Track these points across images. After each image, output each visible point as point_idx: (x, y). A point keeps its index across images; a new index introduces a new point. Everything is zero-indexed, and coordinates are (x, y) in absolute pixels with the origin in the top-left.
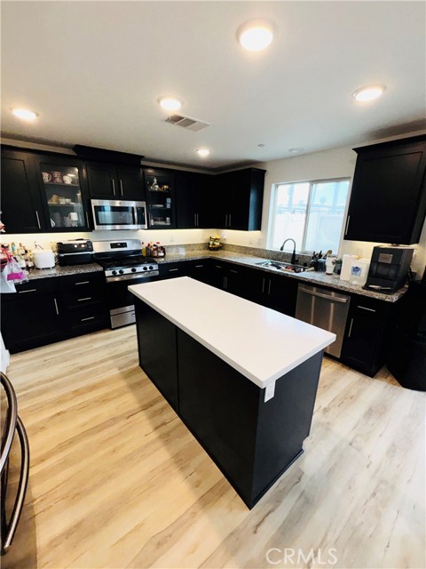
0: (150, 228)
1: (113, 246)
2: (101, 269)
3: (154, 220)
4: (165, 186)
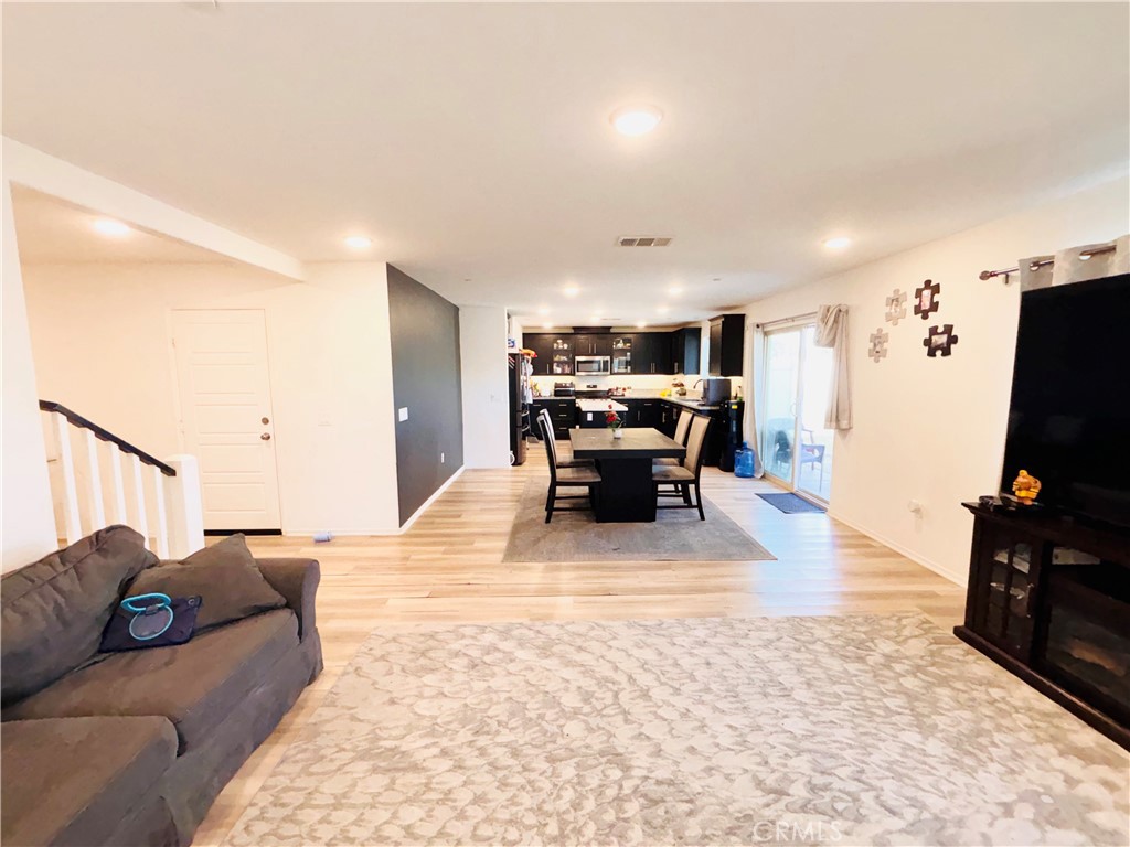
0: (612, 374)
1: (589, 387)
2: (574, 398)
3: (618, 368)
4: (627, 345)
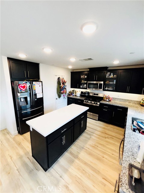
2: (84, 99)
3: (108, 88)
4: (115, 76)
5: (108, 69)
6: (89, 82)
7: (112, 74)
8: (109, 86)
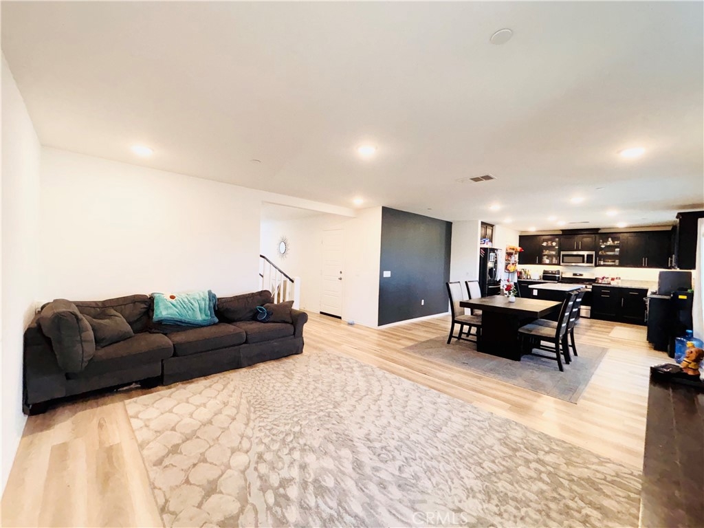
1: (575, 275)
3: (604, 262)
4: (616, 242)
5: (600, 232)
6: (562, 253)
7: (610, 239)
8: (605, 258)
